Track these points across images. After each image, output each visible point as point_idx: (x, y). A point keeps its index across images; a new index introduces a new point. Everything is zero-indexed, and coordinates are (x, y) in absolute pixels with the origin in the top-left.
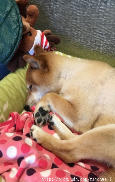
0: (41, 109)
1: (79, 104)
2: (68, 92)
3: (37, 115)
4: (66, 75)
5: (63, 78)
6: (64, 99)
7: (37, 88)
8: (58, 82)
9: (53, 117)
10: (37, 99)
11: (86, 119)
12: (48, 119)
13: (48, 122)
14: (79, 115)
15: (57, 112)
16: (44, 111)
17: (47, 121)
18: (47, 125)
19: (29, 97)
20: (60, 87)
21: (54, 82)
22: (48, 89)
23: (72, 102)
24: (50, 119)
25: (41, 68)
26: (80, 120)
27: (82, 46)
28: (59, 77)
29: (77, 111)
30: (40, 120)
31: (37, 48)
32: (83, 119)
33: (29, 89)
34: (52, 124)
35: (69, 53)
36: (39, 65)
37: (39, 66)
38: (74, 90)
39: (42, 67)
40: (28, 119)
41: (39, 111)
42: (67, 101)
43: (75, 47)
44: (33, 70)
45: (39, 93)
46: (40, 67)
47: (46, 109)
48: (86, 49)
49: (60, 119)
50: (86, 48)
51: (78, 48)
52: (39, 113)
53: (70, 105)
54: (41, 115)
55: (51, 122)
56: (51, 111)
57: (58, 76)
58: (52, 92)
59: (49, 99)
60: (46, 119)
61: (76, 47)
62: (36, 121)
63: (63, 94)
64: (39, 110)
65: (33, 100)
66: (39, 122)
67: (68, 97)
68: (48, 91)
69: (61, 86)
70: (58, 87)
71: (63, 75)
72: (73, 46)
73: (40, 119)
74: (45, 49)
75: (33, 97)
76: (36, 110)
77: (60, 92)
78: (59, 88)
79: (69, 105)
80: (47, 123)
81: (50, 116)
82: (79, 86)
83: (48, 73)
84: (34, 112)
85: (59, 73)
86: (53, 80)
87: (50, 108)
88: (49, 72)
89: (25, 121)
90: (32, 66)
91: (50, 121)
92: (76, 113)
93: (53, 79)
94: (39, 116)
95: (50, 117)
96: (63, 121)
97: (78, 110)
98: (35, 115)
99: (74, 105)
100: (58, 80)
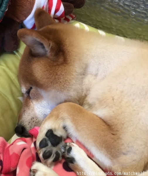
0: (50, 133)
1: (123, 124)
2: (102, 102)
3: (43, 144)
4: (98, 70)
5: (92, 75)
6: (94, 114)
7: (43, 93)
8: (81, 83)
9: (73, 148)
10: (40, 114)
11: (134, 153)
12: (64, 153)
13: (63, 157)
14: (123, 144)
15: (81, 140)
16: (56, 136)
17: (61, 155)
18: (60, 162)
19: (24, 111)
20: (85, 92)
21: (75, 82)
22: (63, 96)
23: (109, 122)
24: (66, 152)
25: (51, 55)
26: (124, 154)
27: (127, 12)
28: (84, 74)
29: (119, 138)
30: (48, 154)
31: (41, 14)
32: (129, 152)
33: (26, 96)
34: (72, 160)
35: (101, 26)
36: (48, 49)
37: (46, 51)
38: (113, 99)
39: (53, 54)
40: (25, 151)
41: (46, 137)
42: (100, 118)
43: (112, 14)
44: (36, 59)
45: (44, 103)
46: (49, 54)
47: (59, 133)
48: (134, 20)
49: (85, 151)
50: (135, 17)
51: (118, 15)
52: (46, 141)
53: (106, 127)
54: (50, 144)
55: (68, 158)
56: (68, 137)
57: (82, 70)
58: (70, 101)
59: (65, 115)
60: (59, 152)
61: (114, 15)
62: (41, 156)
63: (90, 106)
64: (46, 135)
65: (32, 116)
66: (47, 156)
67: (102, 112)
68: (63, 100)
69: (88, 90)
70: (83, 92)
71: (92, 69)
72: (109, 12)
73: (49, 151)
74: (55, 18)
75: (33, 110)
76: (41, 135)
77: (85, 102)
78: (83, 95)
79: (103, 127)
80: (60, 158)
81: (66, 145)
82: (122, 92)
83: (65, 65)
84: (36, 138)
85: (84, 66)
86: (73, 79)
87: (66, 131)
88: (66, 63)
89: (19, 154)
90: (32, 50)
91: (68, 156)
92: (117, 141)
93: (72, 76)
94: (46, 145)
95: (67, 148)
96: (91, 156)
97: (121, 136)
98: (38, 144)
99: (113, 127)
100: (82, 78)
